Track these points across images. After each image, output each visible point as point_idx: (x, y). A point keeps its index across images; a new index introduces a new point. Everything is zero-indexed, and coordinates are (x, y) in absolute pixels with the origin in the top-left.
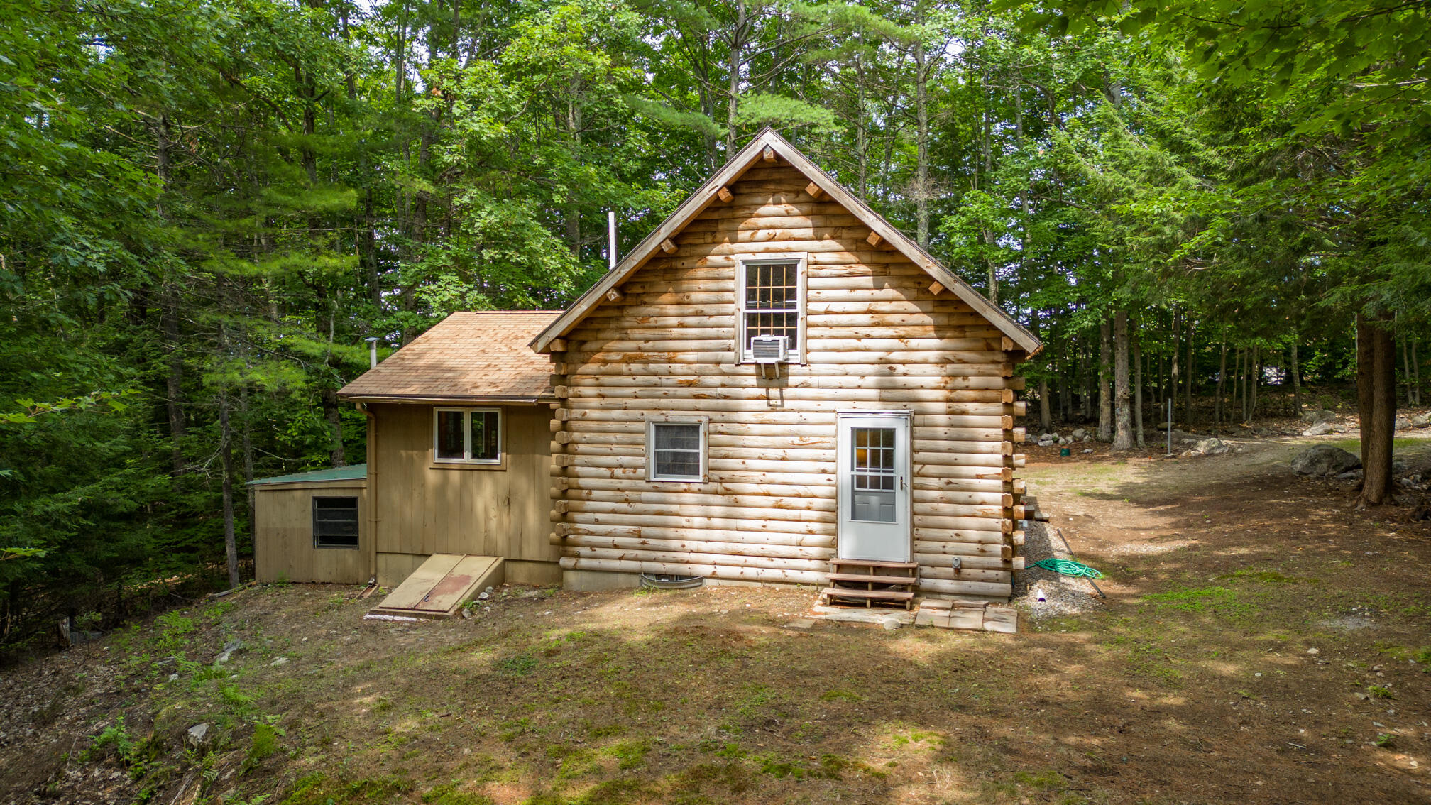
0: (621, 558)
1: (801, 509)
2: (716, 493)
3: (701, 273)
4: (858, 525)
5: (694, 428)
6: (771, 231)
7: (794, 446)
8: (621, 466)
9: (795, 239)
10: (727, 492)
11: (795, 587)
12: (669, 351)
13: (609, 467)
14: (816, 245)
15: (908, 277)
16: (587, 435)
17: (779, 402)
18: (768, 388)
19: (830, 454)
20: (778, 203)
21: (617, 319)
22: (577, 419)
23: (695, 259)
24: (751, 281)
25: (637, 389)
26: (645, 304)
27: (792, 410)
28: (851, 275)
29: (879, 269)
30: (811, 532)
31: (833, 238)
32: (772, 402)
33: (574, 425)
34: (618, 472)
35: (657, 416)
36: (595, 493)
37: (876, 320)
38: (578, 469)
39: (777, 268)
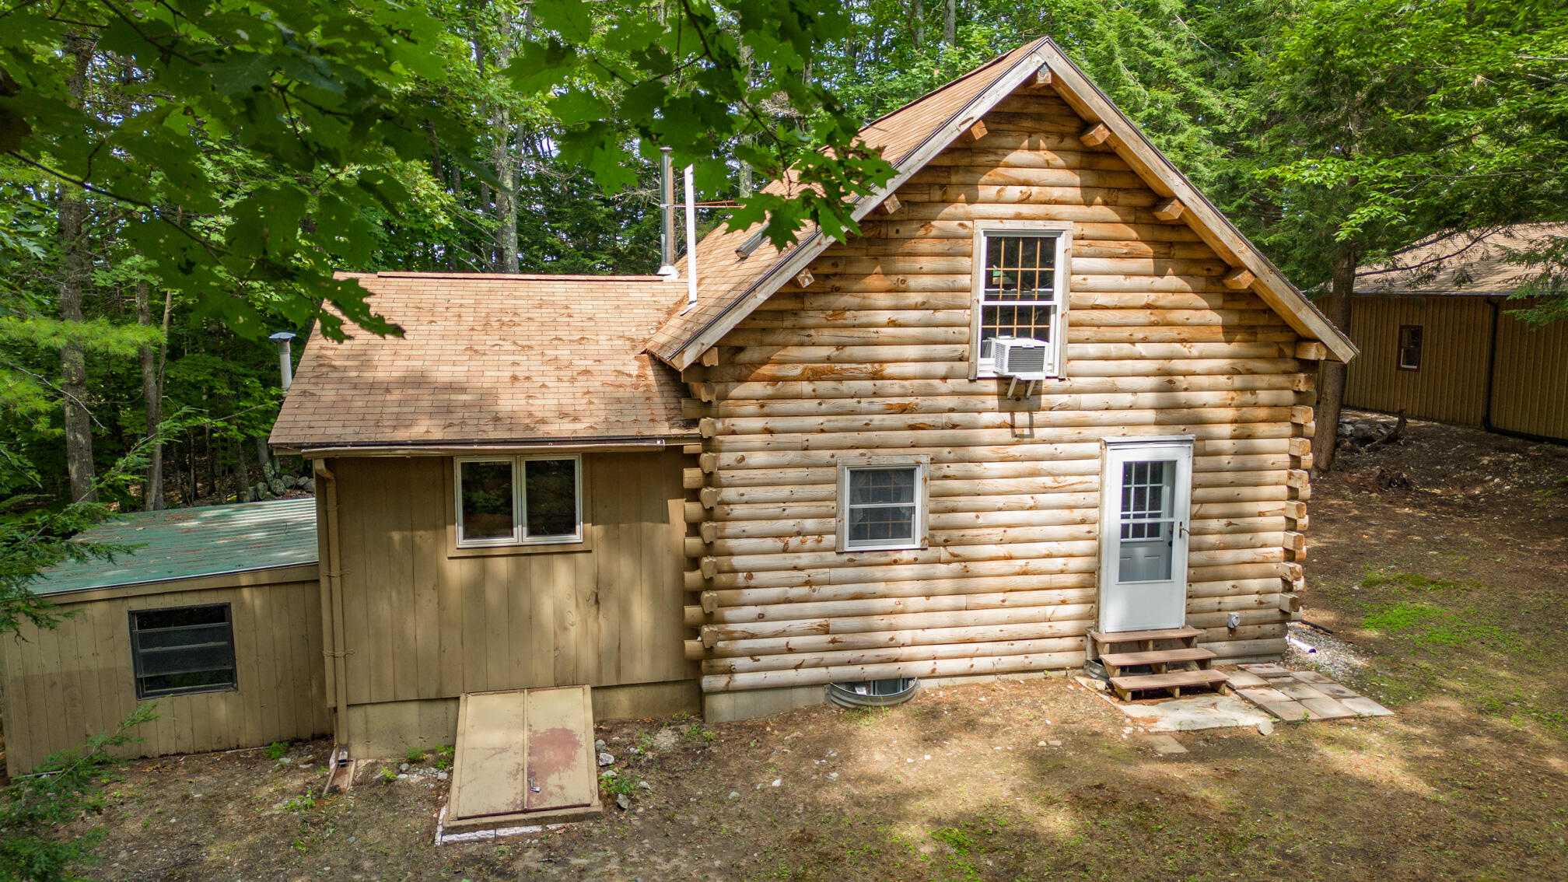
0: (797, 667)
1: (1051, 573)
2: (939, 561)
3: (924, 246)
4: (1128, 587)
5: (908, 473)
6: (1024, 188)
7: (1046, 490)
8: (799, 534)
9: (1057, 202)
10: (956, 559)
11: (1041, 675)
12: (873, 362)
13: (782, 536)
14: (1084, 211)
15: (1195, 262)
16: (747, 491)
17: (1027, 431)
18: (1012, 413)
19: (1091, 498)
20: (1034, 148)
21: (794, 313)
22: (729, 468)
23: (915, 225)
24: (992, 259)
25: (821, 419)
26: (837, 290)
27: (1044, 442)
28: (1128, 255)
29: (1162, 251)
30: (1064, 602)
31: (1106, 204)
32: (1017, 431)
33: (725, 475)
35: (855, 458)
37: (1153, 318)
38: (732, 543)
39: (1030, 241)
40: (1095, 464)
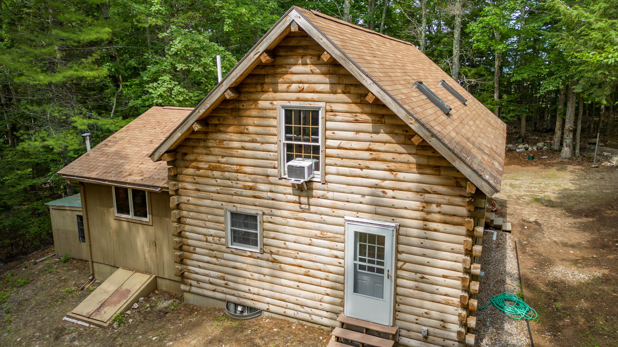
0: (214, 291)
1: (321, 279)
2: (268, 260)
3: (254, 113)
4: (360, 297)
5: (254, 217)
6: (301, 85)
7: (317, 237)
8: (211, 236)
9: (318, 92)
10: (275, 261)
11: (317, 326)
12: (237, 165)
13: (205, 235)
14: (332, 97)
16: (191, 214)
17: (307, 207)
18: (300, 196)
19: (340, 245)
20: (305, 64)
21: (204, 140)
23: (251, 103)
24: (288, 120)
25: (219, 188)
26: (221, 131)
27: (316, 213)
28: (357, 121)
29: (377, 119)
30: (327, 295)
31: (344, 93)
32: (303, 206)
33: (183, 206)
34: (210, 239)
35: (230, 207)
36: (198, 250)
37: (373, 156)
38: (187, 234)
39: (307, 112)
40: (340, 229)
